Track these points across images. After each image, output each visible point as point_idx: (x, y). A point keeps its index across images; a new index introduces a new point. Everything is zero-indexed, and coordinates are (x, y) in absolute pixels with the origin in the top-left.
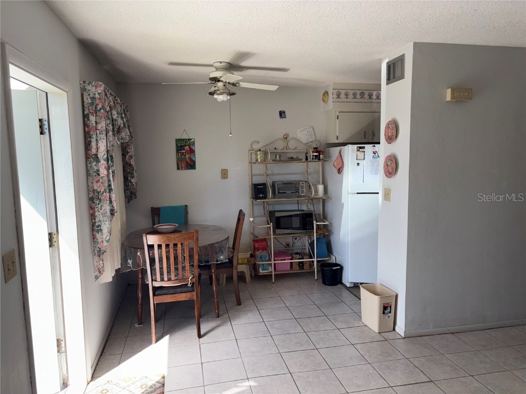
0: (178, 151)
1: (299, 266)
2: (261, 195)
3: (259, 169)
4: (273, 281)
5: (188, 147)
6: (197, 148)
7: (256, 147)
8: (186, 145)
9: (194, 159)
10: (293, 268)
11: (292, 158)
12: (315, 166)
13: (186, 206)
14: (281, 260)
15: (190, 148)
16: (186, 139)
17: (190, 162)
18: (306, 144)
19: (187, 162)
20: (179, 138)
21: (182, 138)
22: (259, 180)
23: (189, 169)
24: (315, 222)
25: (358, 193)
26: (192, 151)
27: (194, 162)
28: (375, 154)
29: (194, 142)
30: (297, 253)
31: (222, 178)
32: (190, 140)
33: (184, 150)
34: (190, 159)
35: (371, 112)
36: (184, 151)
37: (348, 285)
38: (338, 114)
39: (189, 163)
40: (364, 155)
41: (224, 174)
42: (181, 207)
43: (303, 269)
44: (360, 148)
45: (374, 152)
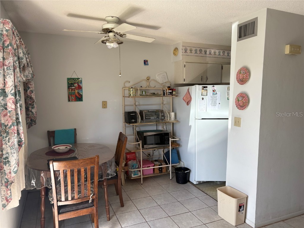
0: (69, 88)
1: (159, 170)
2: (133, 121)
3: (130, 101)
4: (142, 183)
5: (77, 84)
6: (84, 85)
7: (128, 85)
8: (75, 83)
9: (81, 93)
10: (155, 172)
11: (154, 94)
12: (167, 99)
13: (75, 129)
14: (147, 167)
15: (78, 85)
16: (76, 79)
17: (78, 95)
18: (162, 84)
19: (76, 96)
20: (70, 77)
21: (72, 77)
22: (130, 109)
23: (77, 101)
24: (170, 139)
25: (202, 119)
26: (80, 88)
27: (81, 96)
28: (214, 92)
29: (81, 80)
30: (156, 161)
31: (103, 108)
32: (78, 79)
33: (74, 86)
34: (78, 93)
35: (205, 63)
36: (74, 87)
37: (195, 183)
38: (185, 63)
39: (77, 97)
40: (207, 92)
41: (104, 105)
42: (71, 130)
43: (162, 172)
44: (204, 87)
45: (213, 90)
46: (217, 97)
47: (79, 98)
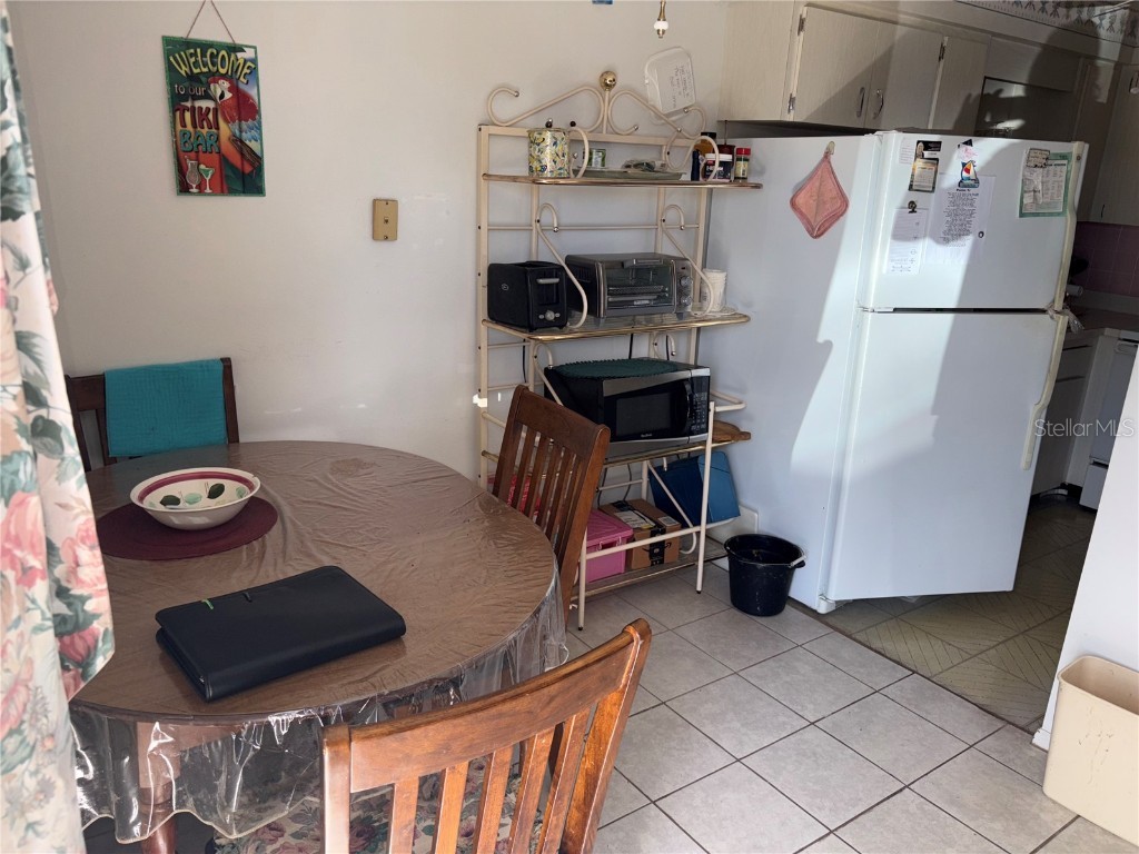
0: (177, 102)
1: (652, 555)
2: (550, 316)
3: (513, 203)
4: (581, 624)
5: (226, 85)
6: (270, 94)
8: (215, 77)
9: (253, 145)
10: (633, 567)
11: (650, 167)
13: (227, 364)
14: (605, 547)
15: (234, 89)
16: (219, 46)
17: (236, 159)
18: (669, 115)
19: (223, 159)
20: (179, 32)
21: (196, 35)
22: (514, 251)
23: (232, 192)
24: (712, 404)
26: (246, 109)
27: (256, 161)
28: (968, 172)
29: (254, 61)
30: (622, 505)
31: (375, 237)
32: (235, 49)
33: (207, 96)
34: (238, 142)
36: (210, 104)
37: (822, 609)
38: (804, 11)
39: (232, 167)
40: (936, 172)
41: (384, 221)
42: (202, 367)
43: (662, 562)
44: (927, 145)
45: (964, 165)
46: (977, 199)
47: (244, 175)
